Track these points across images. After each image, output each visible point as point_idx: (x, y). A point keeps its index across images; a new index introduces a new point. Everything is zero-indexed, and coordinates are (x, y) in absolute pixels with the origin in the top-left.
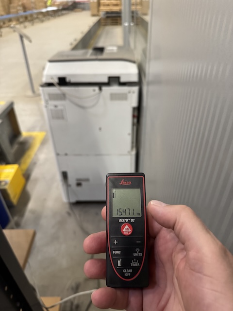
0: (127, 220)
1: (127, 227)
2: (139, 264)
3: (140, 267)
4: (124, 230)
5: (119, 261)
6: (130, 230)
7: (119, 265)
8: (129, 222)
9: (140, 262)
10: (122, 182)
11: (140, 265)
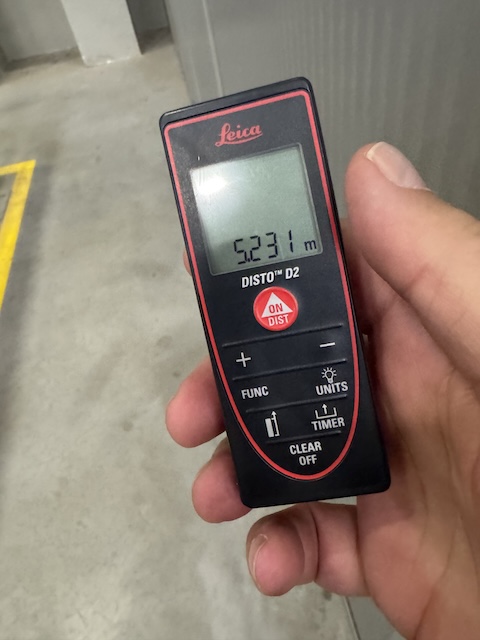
0: (270, 276)
1: (274, 300)
2: (341, 421)
3: (345, 429)
4: (266, 313)
5: (268, 422)
6: (286, 309)
7: (271, 434)
8: (280, 280)
9: (345, 413)
10: (226, 136)
11: (348, 421)
